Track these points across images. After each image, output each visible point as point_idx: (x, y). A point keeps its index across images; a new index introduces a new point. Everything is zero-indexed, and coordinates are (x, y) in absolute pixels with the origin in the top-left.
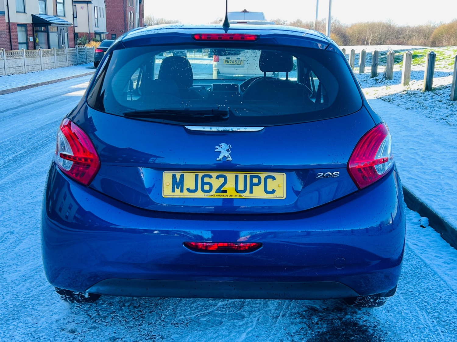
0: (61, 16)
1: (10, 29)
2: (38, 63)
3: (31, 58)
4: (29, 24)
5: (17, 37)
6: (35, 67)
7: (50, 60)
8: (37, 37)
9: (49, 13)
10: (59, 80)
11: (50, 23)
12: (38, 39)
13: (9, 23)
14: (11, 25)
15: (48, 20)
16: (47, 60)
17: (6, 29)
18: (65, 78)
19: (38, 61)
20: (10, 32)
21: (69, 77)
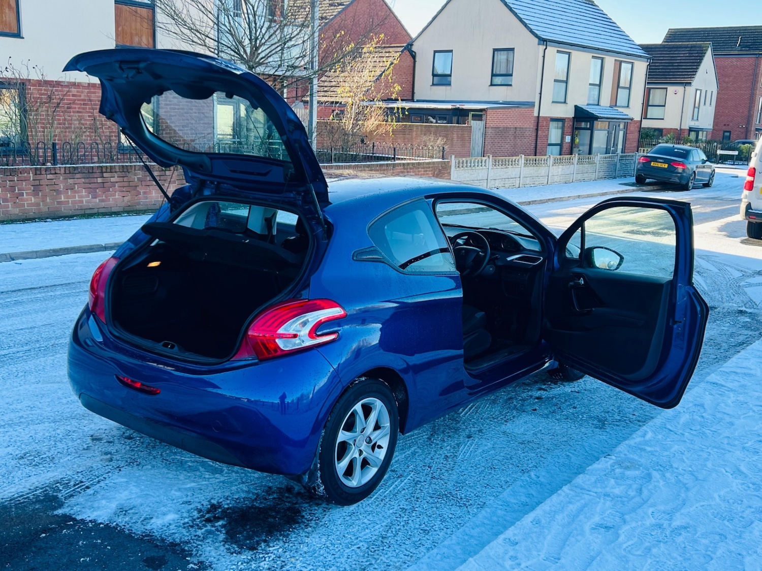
0: (623, 107)
1: (538, 126)
2: (543, 174)
3: (533, 168)
4: (568, 118)
5: (547, 136)
6: (538, 180)
7: (565, 171)
8: (577, 136)
9: (602, 103)
10: (549, 199)
11: (596, 118)
12: (579, 139)
13: (538, 117)
14: (540, 120)
15: (595, 113)
16: (559, 171)
17: (531, 125)
19: (543, 170)
20: (537, 129)
21: (569, 197)
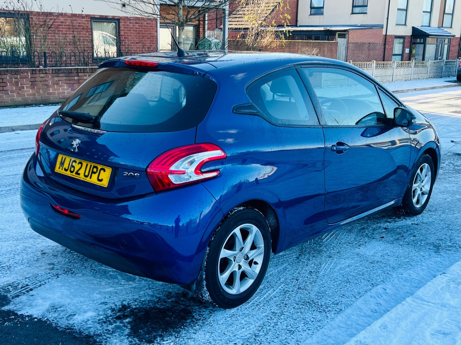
0: (447, 28)
1: (385, 42)
2: (389, 74)
3: (382, 70)
4: (408, 36)
5: (392, 49)
6: (386, 78)
7: (405, 72)
8: (414, 49)
9: (432, 25)
11: (428, 35)
12: (416, 51)
13: (386, 35)
14: (387, 37)
15: (427, 32)
16: (402, 72)
17: (381, 41)
18: (402, 90)
19: (389, 72)
20: (385, 44)
21: (408, 90)
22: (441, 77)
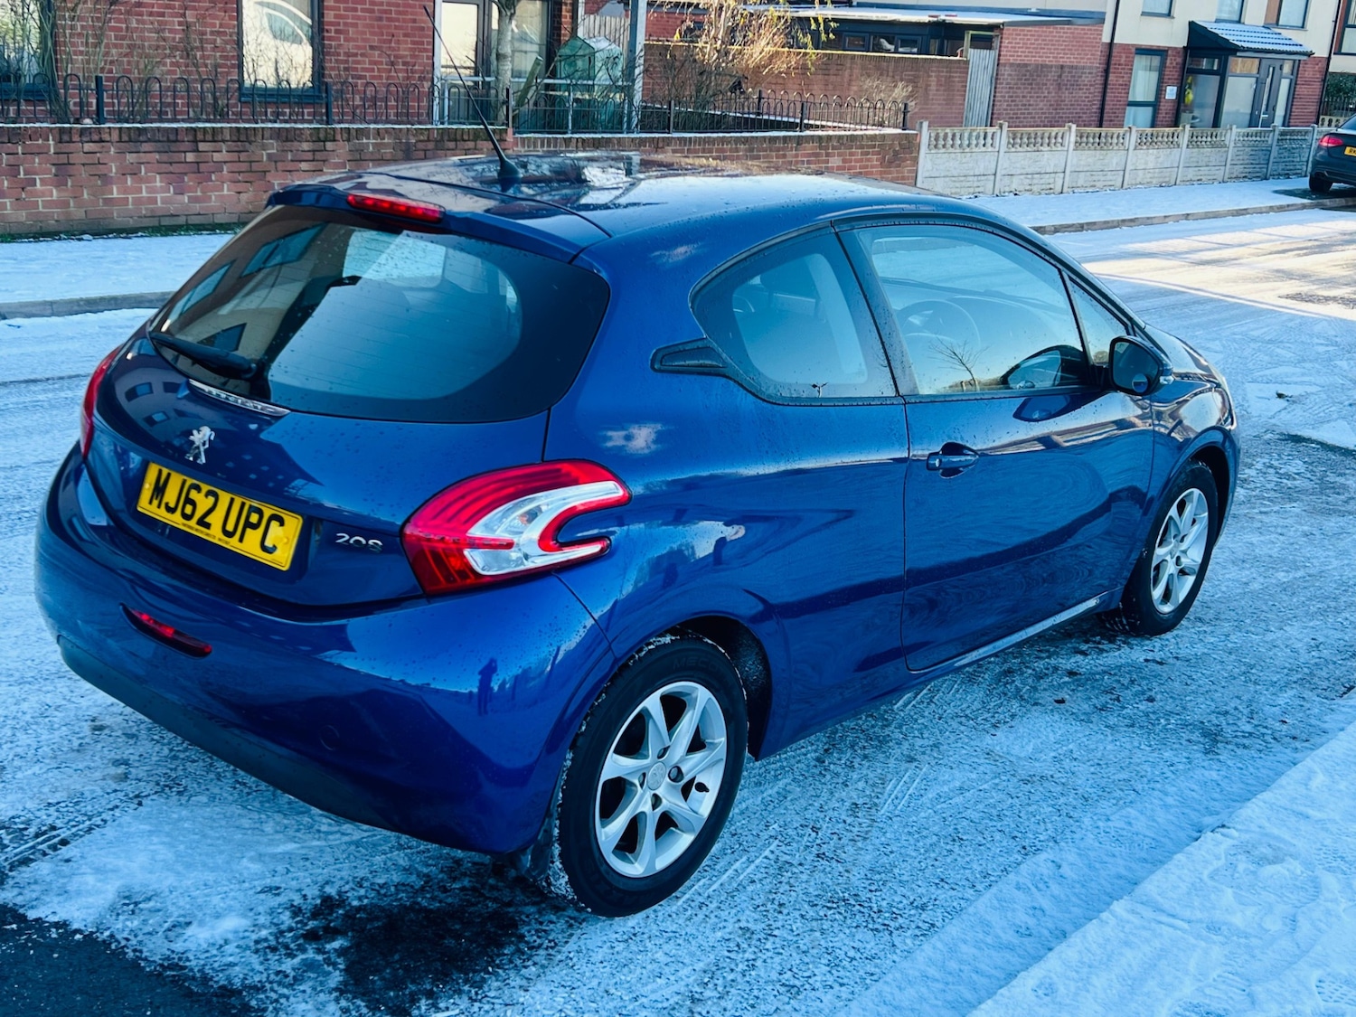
0: (1292, 27)
1: (1108, 63)
2: (1113, 166)
3: (1093, 152)
4: (1174, 49)
5: (1127, 86)
6: (1103, 178)
7: (1160, 160)
8: (1190, 88)
9: (1247, 19)
10: (1123, 221)
11: (1233, 50)
12: (1195, 95)
13: (1111, 44)
14: (1115, 50)
15: (1231, 38)
16: (1149, 160)
17: (1094, 61)
18: (1148, 218)
19: (1113, 158)
20: (1107, 71)
21: (1165, 217)
22: (1266, 179)
